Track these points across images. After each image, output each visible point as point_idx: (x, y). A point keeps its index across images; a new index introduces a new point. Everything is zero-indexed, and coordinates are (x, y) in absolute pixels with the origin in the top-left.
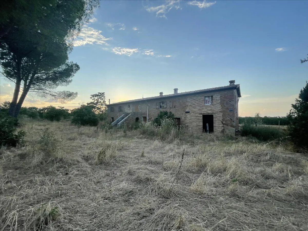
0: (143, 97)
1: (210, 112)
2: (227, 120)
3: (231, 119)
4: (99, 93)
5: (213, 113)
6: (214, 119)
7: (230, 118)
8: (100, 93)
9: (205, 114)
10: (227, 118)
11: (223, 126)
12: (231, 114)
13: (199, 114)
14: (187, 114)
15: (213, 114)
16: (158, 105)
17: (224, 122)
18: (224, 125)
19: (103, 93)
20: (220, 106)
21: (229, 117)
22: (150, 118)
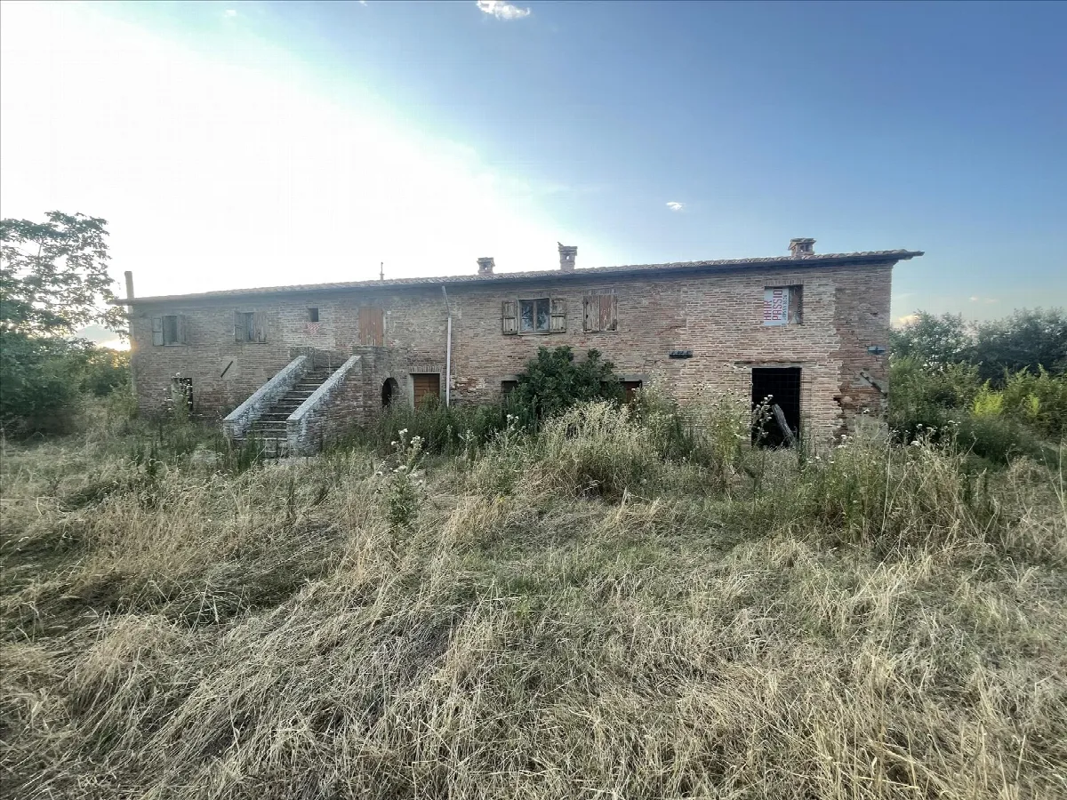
0: (382, 275)
1: (787, 355)
2: (859, 391)
3: (874, 385)
4: (57, 216)
5: (799, 362)
6: (804, 386)
7: (871, 381)
8: (69, 220)
9: (765, 366)
10: (858, 380)
11: (842, 416)
12: (877, 365)
13: (737, 363)
14: (677, 363)
15: (801, 366)
16: (512, 315)
17: (847, 399)
18: (847, 412)
19: (96, 224)
20: (835, 331)
21: (867, 378)
22: (464, 380)
